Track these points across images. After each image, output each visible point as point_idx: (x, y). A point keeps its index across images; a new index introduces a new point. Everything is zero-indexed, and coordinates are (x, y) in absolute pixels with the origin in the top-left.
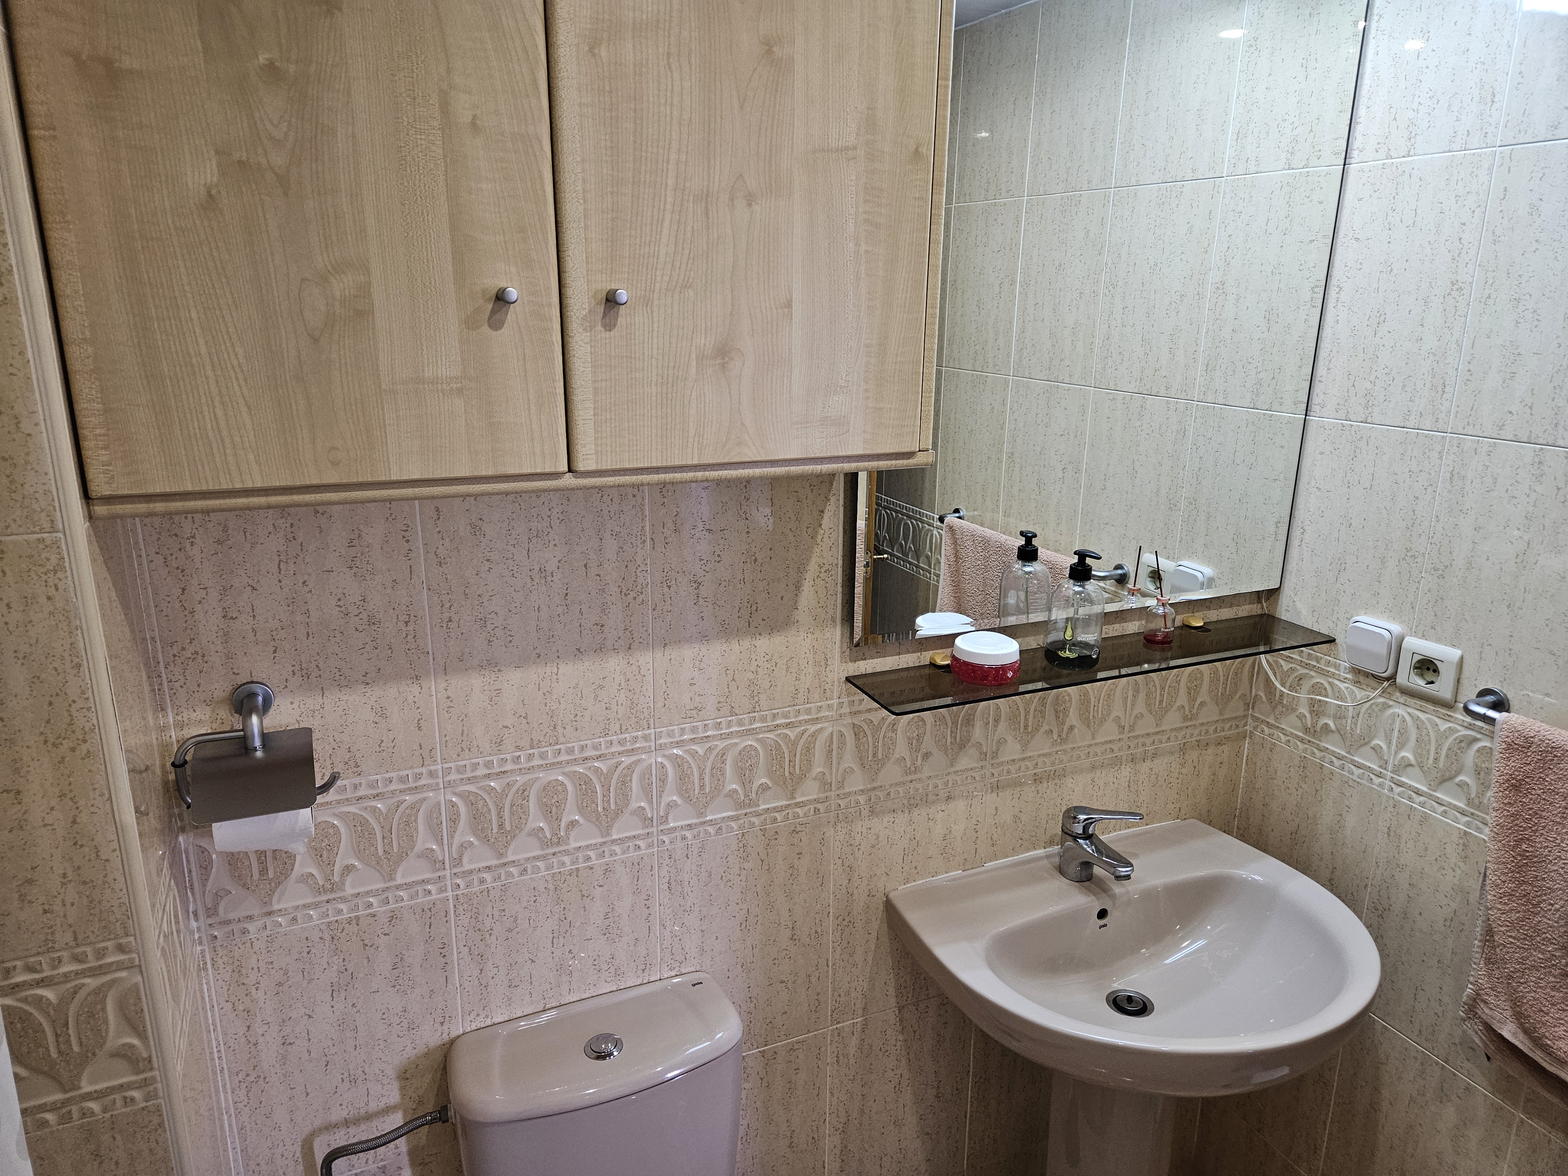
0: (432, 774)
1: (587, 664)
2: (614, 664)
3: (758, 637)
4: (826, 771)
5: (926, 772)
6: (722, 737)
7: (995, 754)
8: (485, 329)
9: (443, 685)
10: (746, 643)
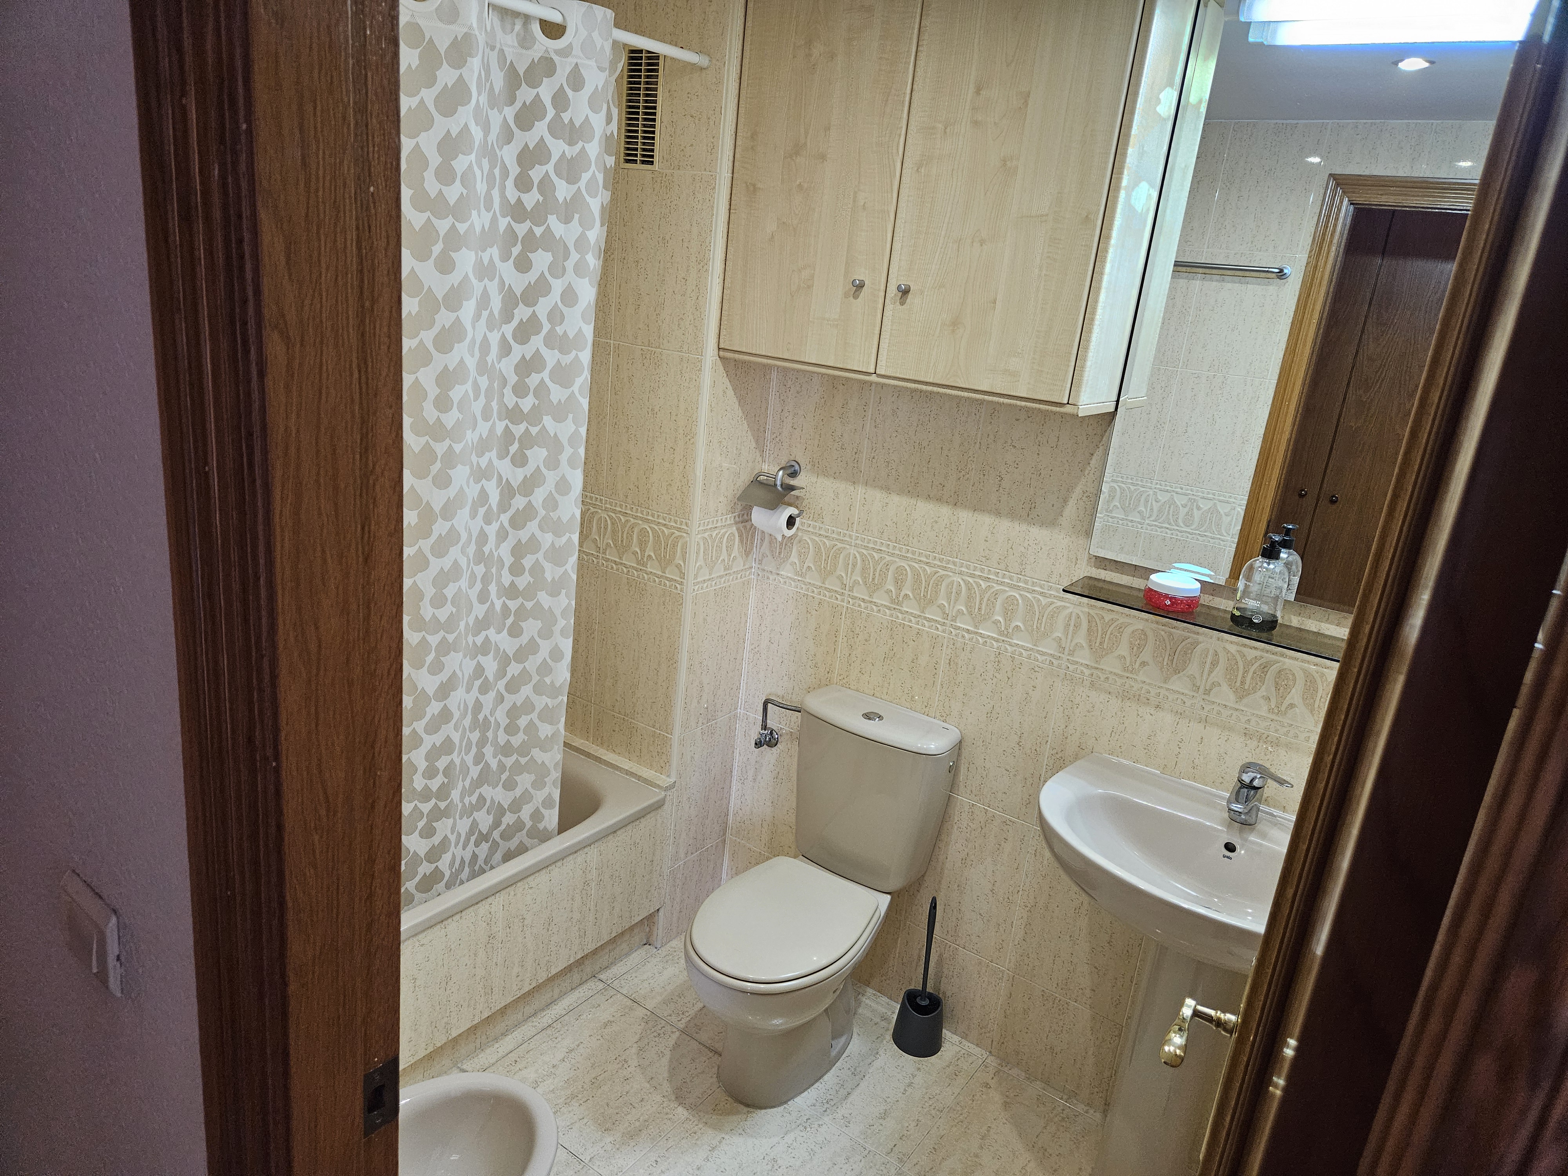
0: (850, 536)
1: (932, 505)
2: (945, 511)
3: (1033, 526)
4: (1063, 639)
5: (1141, 677)
6: (997, 582)
7: (1207, 692)
8: (851, 298)
9: (864, 491)
10: (1024, 527)
